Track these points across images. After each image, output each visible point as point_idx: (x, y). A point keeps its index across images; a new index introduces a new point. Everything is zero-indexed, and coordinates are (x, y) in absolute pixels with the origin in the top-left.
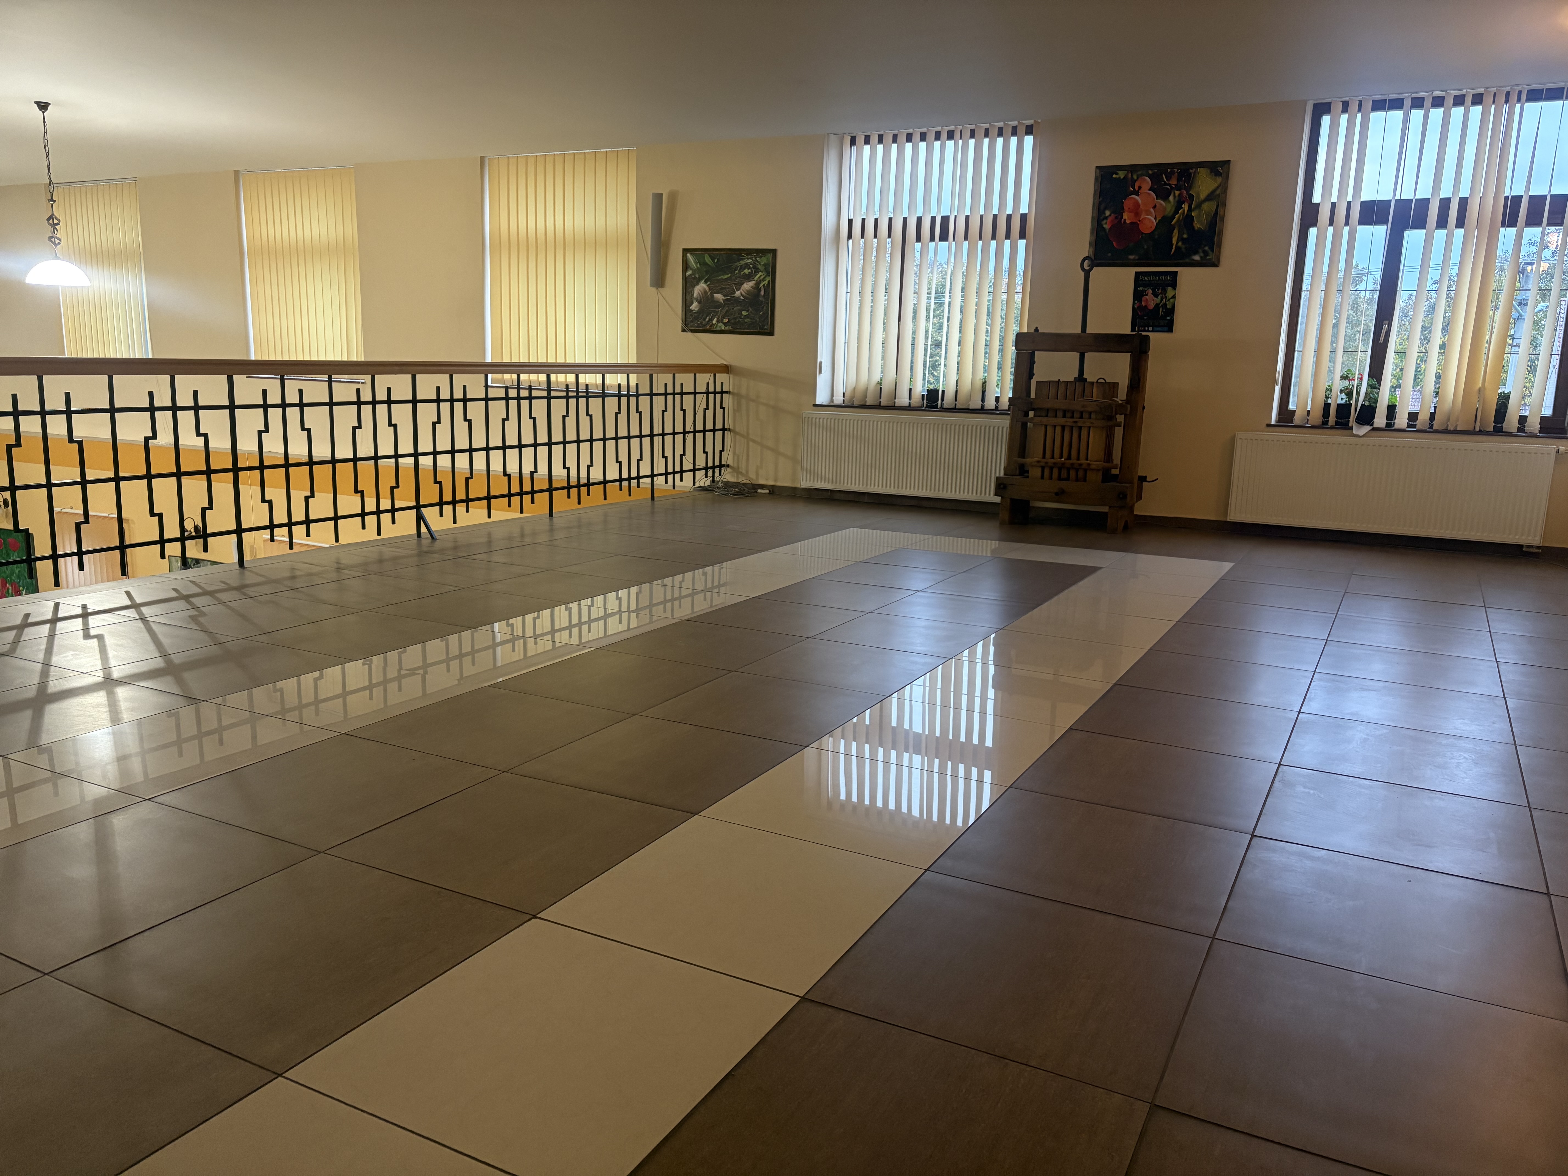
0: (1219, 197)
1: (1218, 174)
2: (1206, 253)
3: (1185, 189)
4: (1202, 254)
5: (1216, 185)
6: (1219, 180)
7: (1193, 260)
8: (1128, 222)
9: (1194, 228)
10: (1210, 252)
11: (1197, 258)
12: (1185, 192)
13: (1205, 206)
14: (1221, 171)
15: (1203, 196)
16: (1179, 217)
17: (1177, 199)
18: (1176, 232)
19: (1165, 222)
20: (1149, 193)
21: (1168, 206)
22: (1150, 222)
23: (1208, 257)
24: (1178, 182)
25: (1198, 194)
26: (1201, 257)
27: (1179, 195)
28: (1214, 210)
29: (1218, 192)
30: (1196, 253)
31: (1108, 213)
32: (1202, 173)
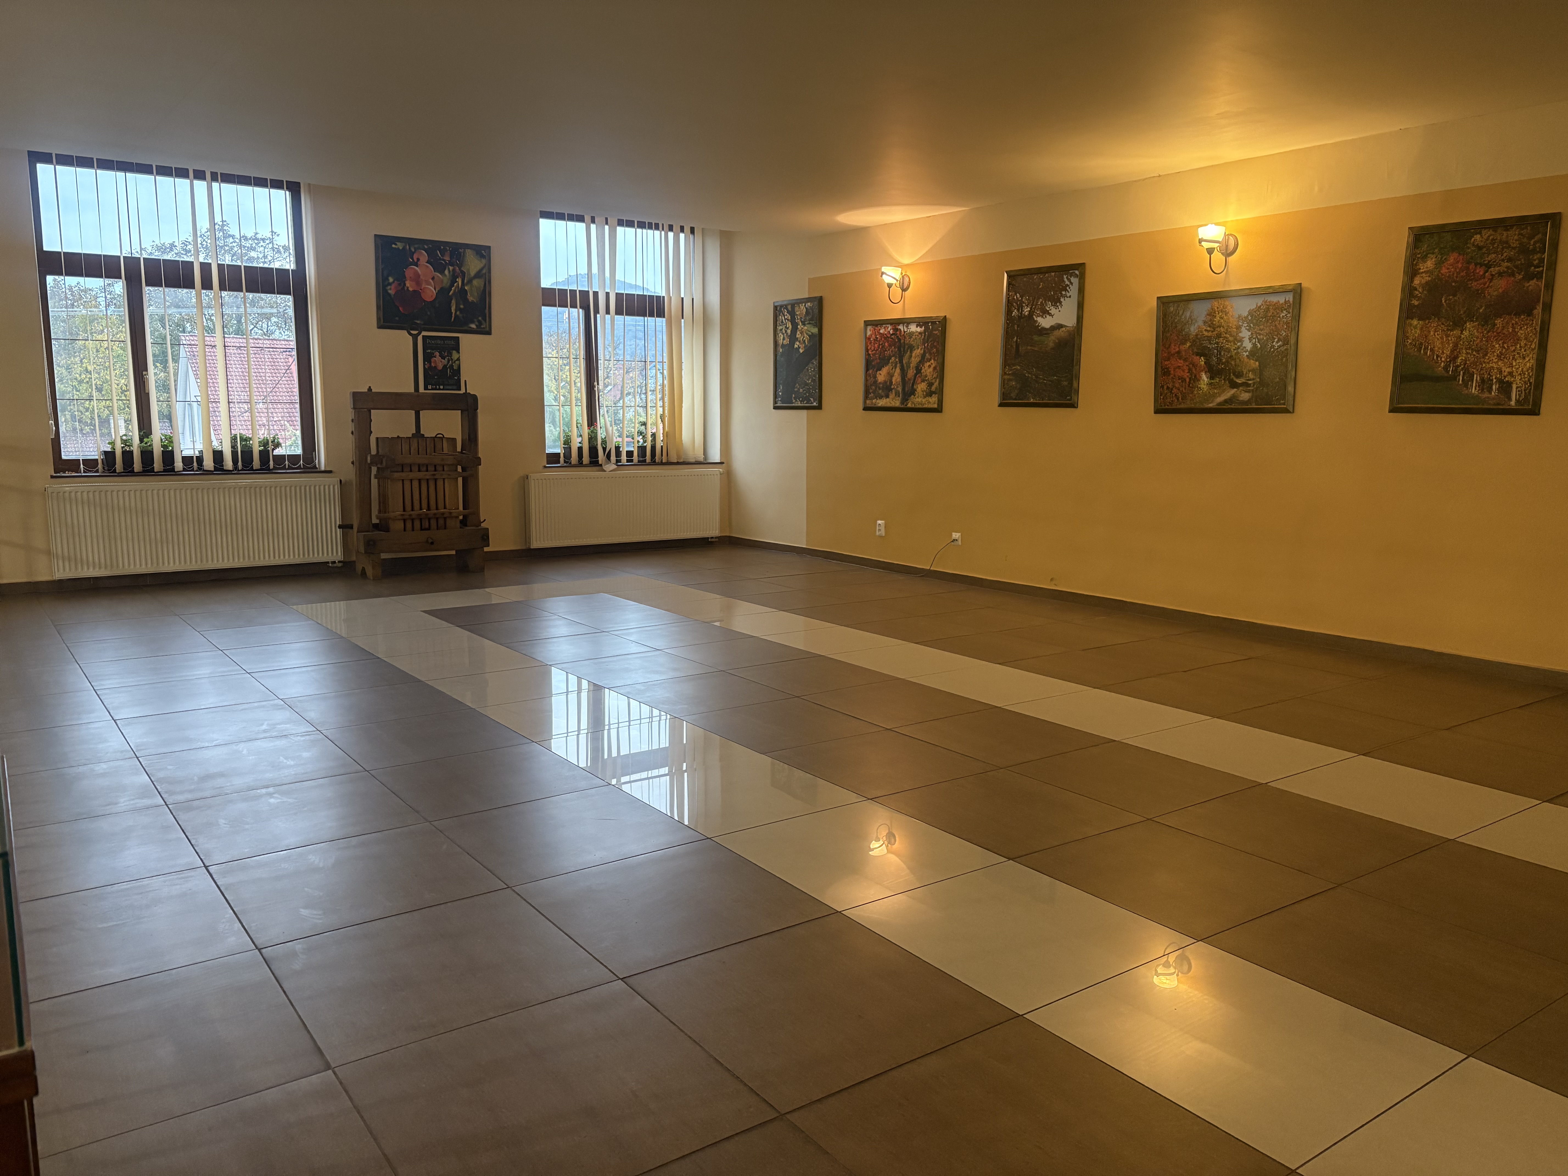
0: (485, 275)
1: (482, 256)
2: (480, 323)
3: (457, 265)
4: (477, 323)
5: (482, 265)
6: (484, 261)
7: (471, 328)
8: (411, 289)
9: (468, 300)
10: (483, 322)
11: (473, 326)
12: (457, 268)
13: (475, 282)
14: (485, 254)
15: (473, 273)
16: (455, 290)
17: (451, 273)
18: (453, 302)
19: (443, 292)
20: (427, 266)
21: (445, 278)
22: (430, 292)
23: (482, 326)
24: (450, 258)
25: (468, 270)
26: (476, 326)
27: (454, 270)
28: (482, 286)
29: (484, 271)
30: (473, 322)
31: (391, 280)
32: (469, 252)
